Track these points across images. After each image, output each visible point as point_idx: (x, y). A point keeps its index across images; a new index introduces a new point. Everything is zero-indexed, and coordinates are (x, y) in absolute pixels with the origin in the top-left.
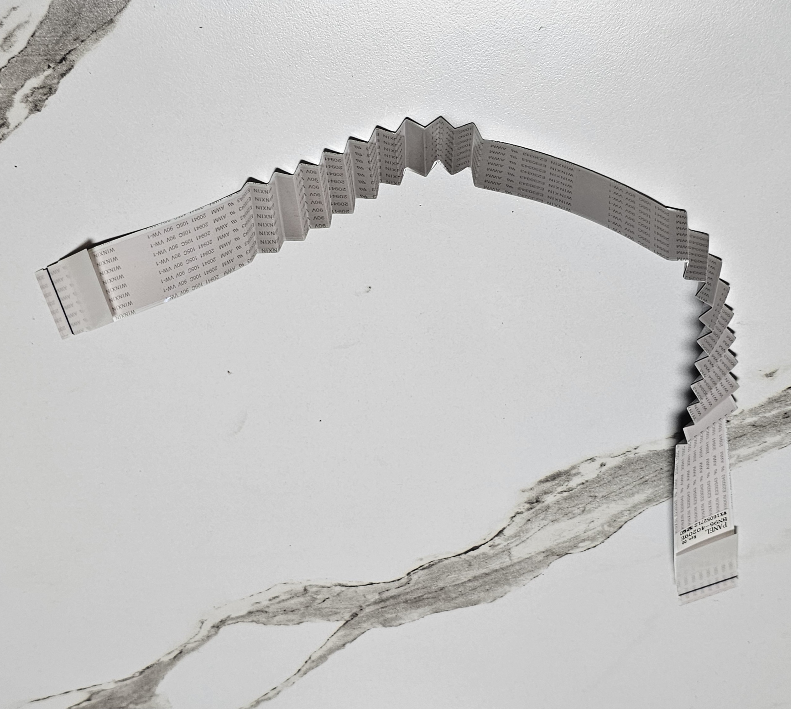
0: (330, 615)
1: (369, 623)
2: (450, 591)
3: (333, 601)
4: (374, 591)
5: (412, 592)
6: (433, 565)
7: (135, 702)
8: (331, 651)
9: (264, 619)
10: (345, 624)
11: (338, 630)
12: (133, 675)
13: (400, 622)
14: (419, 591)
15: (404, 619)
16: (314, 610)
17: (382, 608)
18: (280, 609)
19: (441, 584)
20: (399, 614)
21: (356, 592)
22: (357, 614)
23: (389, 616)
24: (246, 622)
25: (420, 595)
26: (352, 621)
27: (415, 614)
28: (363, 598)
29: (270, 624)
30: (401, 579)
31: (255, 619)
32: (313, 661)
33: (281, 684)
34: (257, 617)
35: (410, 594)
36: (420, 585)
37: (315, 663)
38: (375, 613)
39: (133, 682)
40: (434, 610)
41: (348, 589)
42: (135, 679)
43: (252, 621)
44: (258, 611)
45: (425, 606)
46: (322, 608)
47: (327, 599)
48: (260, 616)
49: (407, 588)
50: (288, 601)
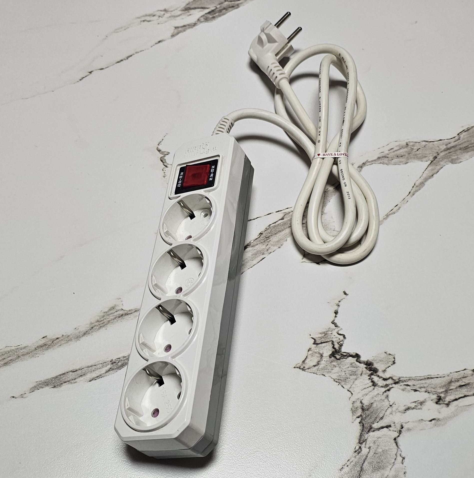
0: (422, 158)
1: (444, 162)
3: (422, 150)
4: (443, 144)
5: (462, 143)
6: (469, 130)
8: (426, 179)
9: (387, 162)
10: (431, 163)
11: (428, 167)
13: (460, 161)
14: (466, 143)
15: (462, 159)
16: (413, 155)
17: (449, 153)
18: (395, 155)
20: (459, 156)
21: (434, 145)
22: (436, 157)
23: (454, 157)
24: (377, 164)
25: (467, 145)
28: (438, 148)
29: (390, 164)
30: (455, 137)
31: (381, 162)
32: (417, 186)
33: (400, 202)
34: (383, 160)
35: (461, 145)
36: (465, 140)
37: (418, 188)
38: (445, 156)
41: (429, 143)
44: (383, 157)
45: (471, 151)
46: (417, 154)
47: (419, 149)
48: (384, 160)
49: (459, 142)
50: (398, 151)
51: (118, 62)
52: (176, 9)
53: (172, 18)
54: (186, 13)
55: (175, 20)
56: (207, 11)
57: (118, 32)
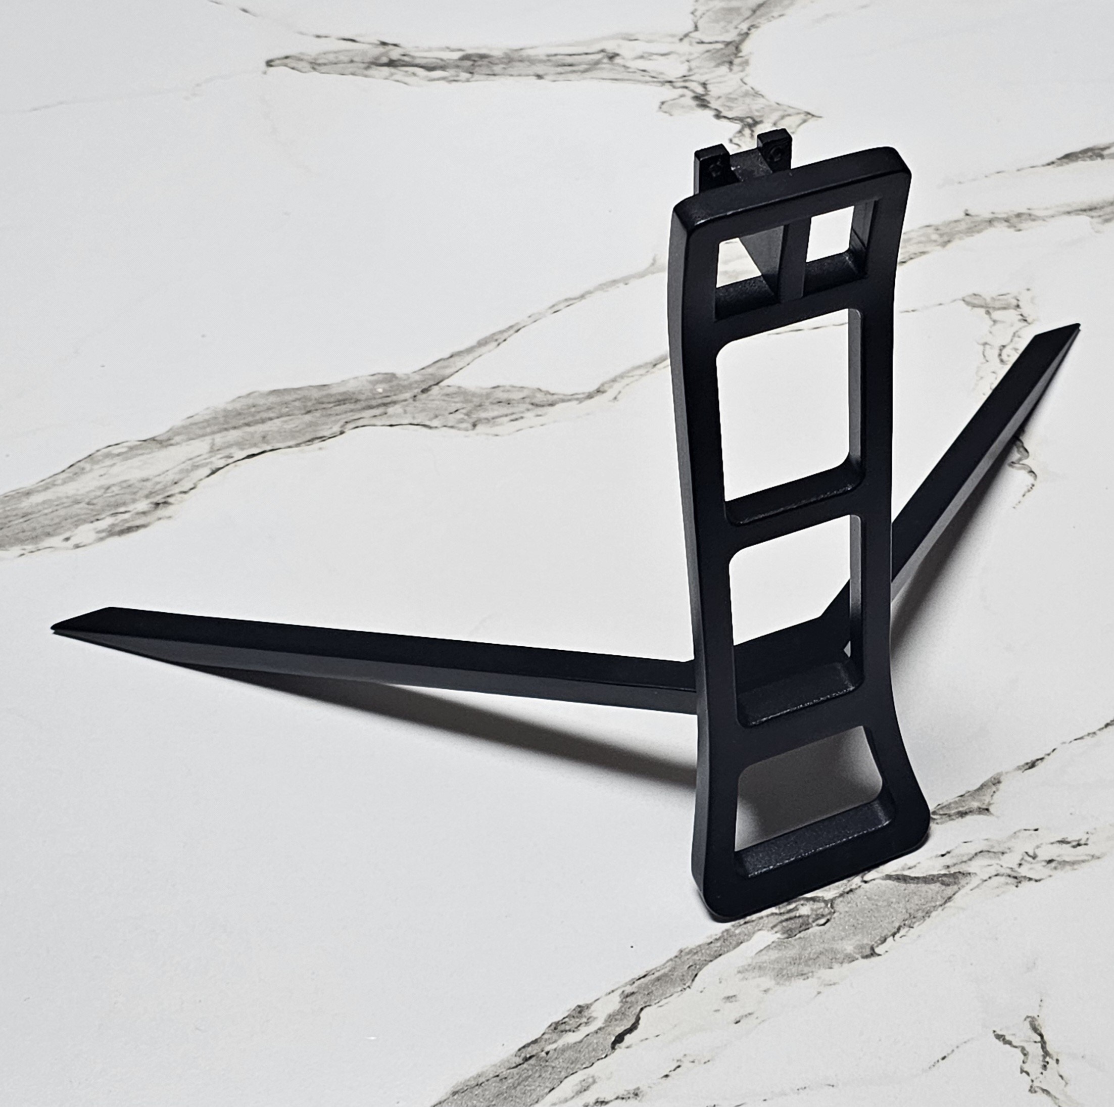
0: (455, 393)
1: (411, 379)
2: (300, 409)
4: (391, 416)
5: (346, 412)
8: (470, 350)
9: (538, 395)
10: (442, 381)
11: (453, 374)
14: (338, 412)
15: (368, 380)
16: (472, 401)
19: (308, 418)
21: (414, 417)
22: (423, 391)
23: (382, 386)
24: (560, 394)
25: (336, 407)
27: (351, 387)
28: (408, 409)
30: (353, 428)
31: (549, 396)
32: (496, 339)
34: (545, 399)
35: (348, 409)
36: (334, 418)
40: (326, 388)
41: (422, 422)
44: (542, 405)
45: (336, 394)
46: (463, 402)
47: (452, 413)
48: (542, 399)
49: (350, 416)
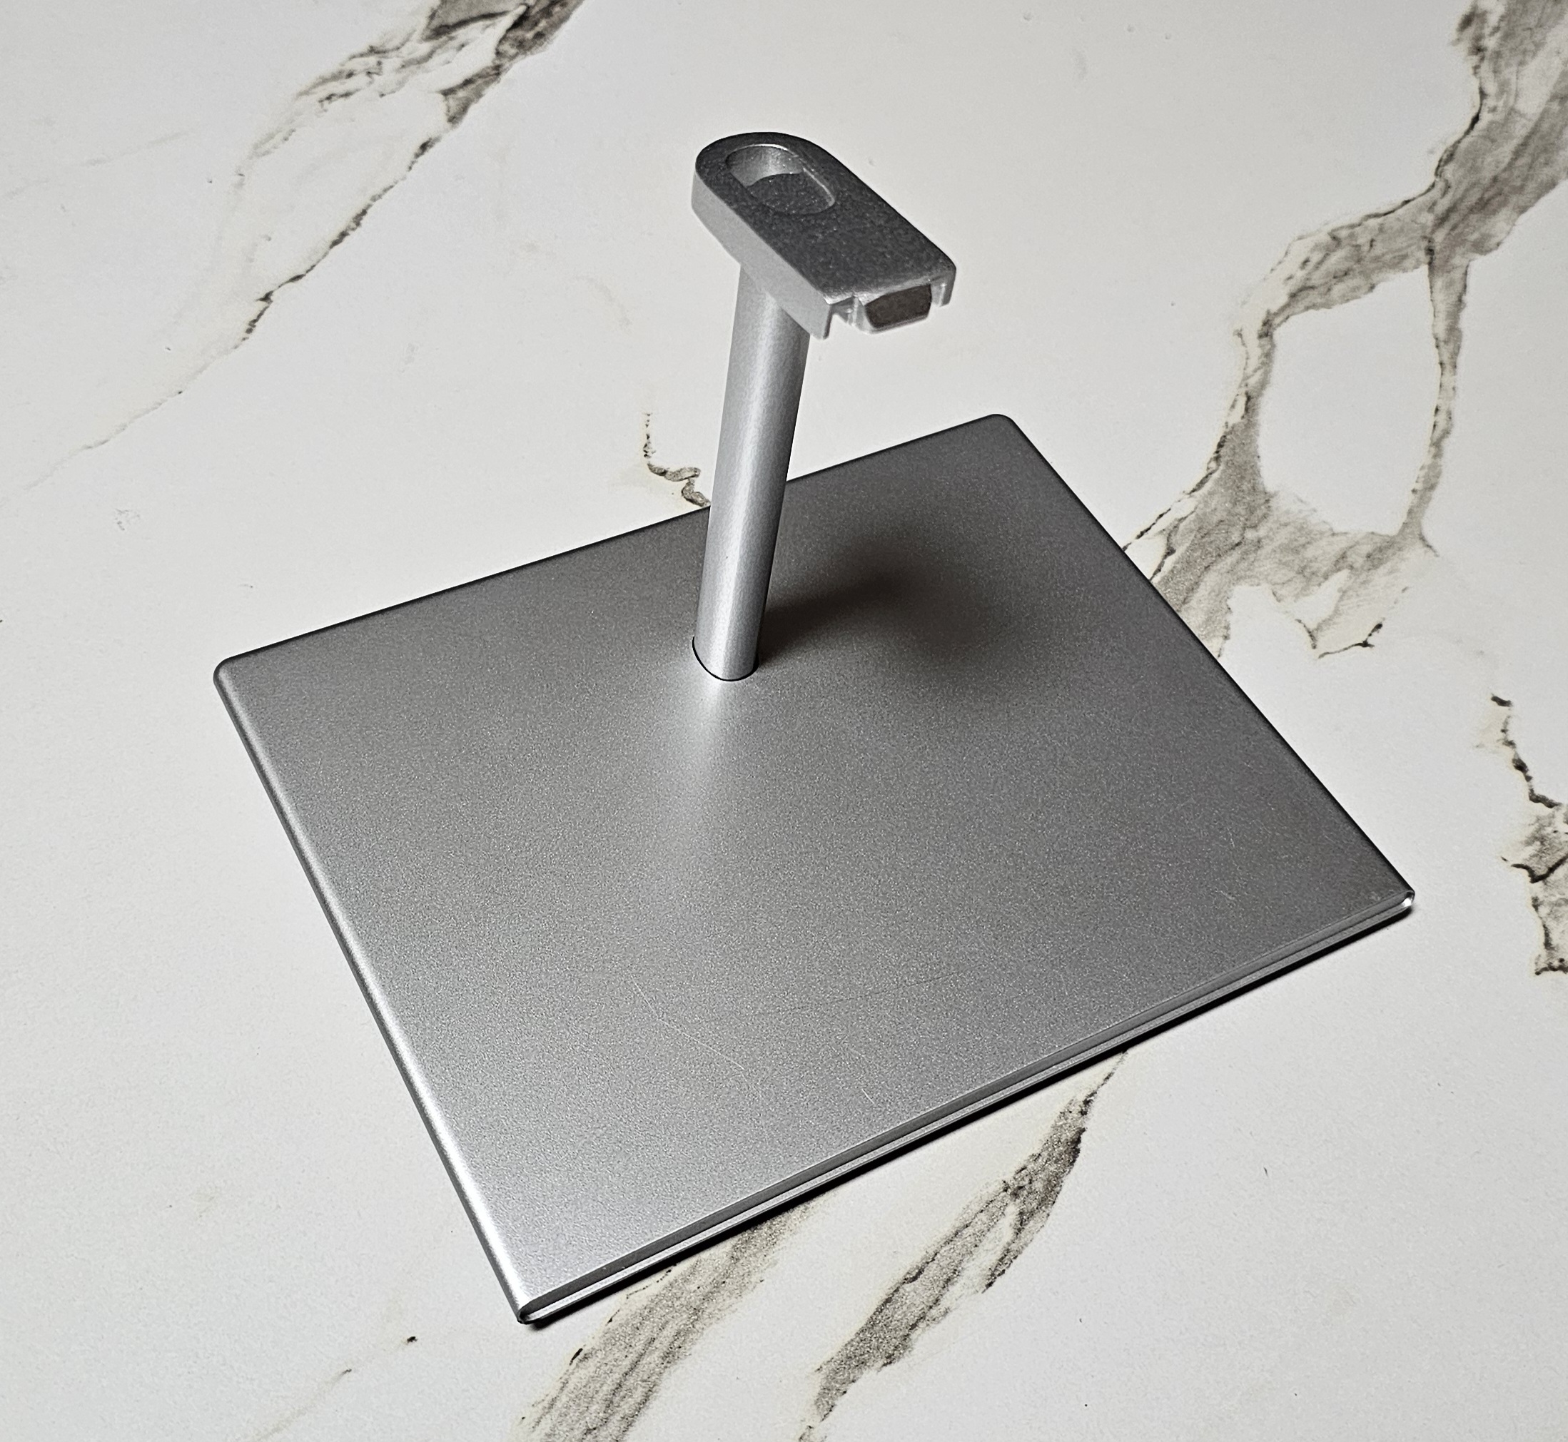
3: (1383, 241)
6: (1452, 154)
7: (1248, 523)
12: (1208, 469)
13: (1493, 242)
17: (1453, 229)
18: (1327, 277)
20: (1482, 231)
26: (1437, 262)
29: (1334, 304)
33: (1439, 398)
37: (1452, 345)
38: (1452, 240)
39: (1217, 482)
42: (1215, 476)
43: (1307, 308)
50: (1326, 262)
51: (335, 243)
52: (407, 40)
53: (413, 68)
54: (446, 42)
55: (427, 71)
56: (507, 21)
57: (267, 152)
